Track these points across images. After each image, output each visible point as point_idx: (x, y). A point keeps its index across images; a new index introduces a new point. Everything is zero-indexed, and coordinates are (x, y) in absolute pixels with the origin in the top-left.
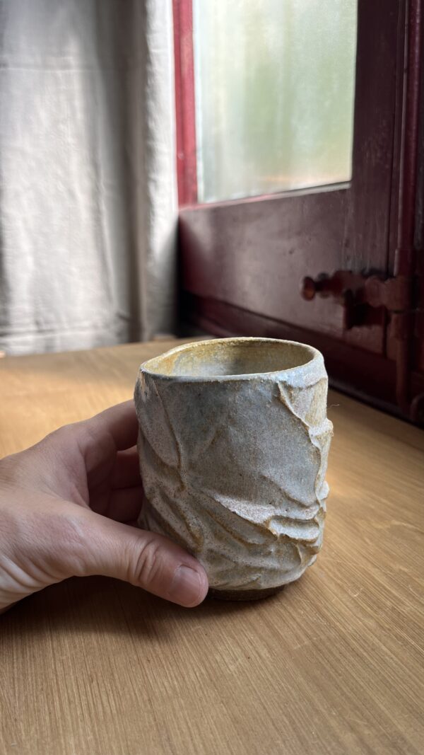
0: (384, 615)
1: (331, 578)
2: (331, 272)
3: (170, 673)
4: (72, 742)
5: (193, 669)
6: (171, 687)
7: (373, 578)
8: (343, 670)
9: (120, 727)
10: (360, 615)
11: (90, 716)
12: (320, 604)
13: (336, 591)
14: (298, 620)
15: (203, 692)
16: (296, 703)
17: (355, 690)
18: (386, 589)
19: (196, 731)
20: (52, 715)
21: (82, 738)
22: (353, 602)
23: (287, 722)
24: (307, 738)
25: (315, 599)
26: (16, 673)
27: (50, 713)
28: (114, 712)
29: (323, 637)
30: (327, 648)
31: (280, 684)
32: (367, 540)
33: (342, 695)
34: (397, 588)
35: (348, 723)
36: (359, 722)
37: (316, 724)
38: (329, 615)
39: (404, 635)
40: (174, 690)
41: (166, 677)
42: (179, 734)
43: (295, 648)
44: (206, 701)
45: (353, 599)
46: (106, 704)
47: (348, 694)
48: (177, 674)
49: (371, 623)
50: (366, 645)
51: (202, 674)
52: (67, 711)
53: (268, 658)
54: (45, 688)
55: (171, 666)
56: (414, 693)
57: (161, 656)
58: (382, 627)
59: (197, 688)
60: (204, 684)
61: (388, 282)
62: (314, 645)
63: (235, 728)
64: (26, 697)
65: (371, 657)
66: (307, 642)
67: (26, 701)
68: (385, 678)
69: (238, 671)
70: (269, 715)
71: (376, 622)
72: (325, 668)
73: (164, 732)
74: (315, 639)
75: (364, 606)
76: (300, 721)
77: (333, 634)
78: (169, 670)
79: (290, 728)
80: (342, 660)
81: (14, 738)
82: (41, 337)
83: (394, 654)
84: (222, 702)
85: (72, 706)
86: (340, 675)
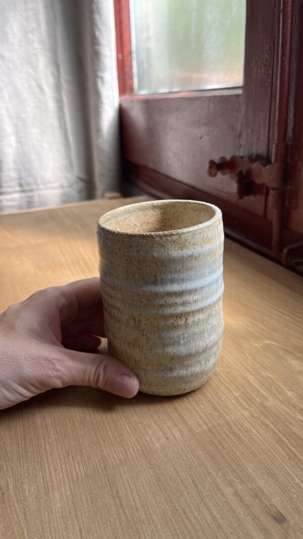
0: (255, 408)
1: (222, 382)
2: (228, 157)
3: (118, 450)
4: (57, 496)
5: (132, 446)
6: (118, 459)
7: (250, 382)
8: (227, 445)
9: (87, 485)
10: (239, 408)
11: (68, 478)
12: (214, 401)
13: (225, 392)
14: (200, 412)
15: (138, 462)
16: (196, 467)
17: (234, 459)
18: (257, 390)
19: (134, 487)
20: (45, 479)
21: (64, 494)
22: (235, 399)
23: (191, 481)
24: (203, 491)
25: (211, 397)
26: (20, 451)
27: (43, 477)
28: (83, 475)
29: (215, 424)
30: (217, 431)
31: (187, 456)
32: (248, 355)
33: (226, 462)
34: (265, 389)
35: (228, 481)
36: (235, 480)
37: (208, 482)
38: (220, 408)
39: (267, 421)
40: (120, 460)
41: (115, 452)
42: (123, 489)
43: (197, 431)
44: (141, 468)
45: (236, 397)
46: (78, 470)
47: (229, 461)
48: (122, 450)
49: (246, 414)
50: (242, 429)
51: (138, 450)
52: (53, 476)
53: (180, 438)
54: (39, 461)
55: (119, 445)
56: (271, 461)
57: (112, 438)
58: (253, 416)
59: (135, 459)
60: (139, 456)
61: (268, 167)
62: (209, 429)
63: (158, 485)
64: (28, 467)
65: (245, 437)
66: (205, 427)
67: (28, 470)
68: (253, 451)
69: (161, 447)
70: (179, 476)
71: (250, 413)
72: (215, 444)
73: (115, 488)
74: (210, 425)
75: (243, 402)
76: (198, 480)
77: (222, 422)
78: (117, 447)
79: (192, 484)
80: (226, 439)
81: (21, 495)
82: (24, 195)
83: (260, 434)
84: (150, 468)
85: (57, 472)
86: (225, 449)
